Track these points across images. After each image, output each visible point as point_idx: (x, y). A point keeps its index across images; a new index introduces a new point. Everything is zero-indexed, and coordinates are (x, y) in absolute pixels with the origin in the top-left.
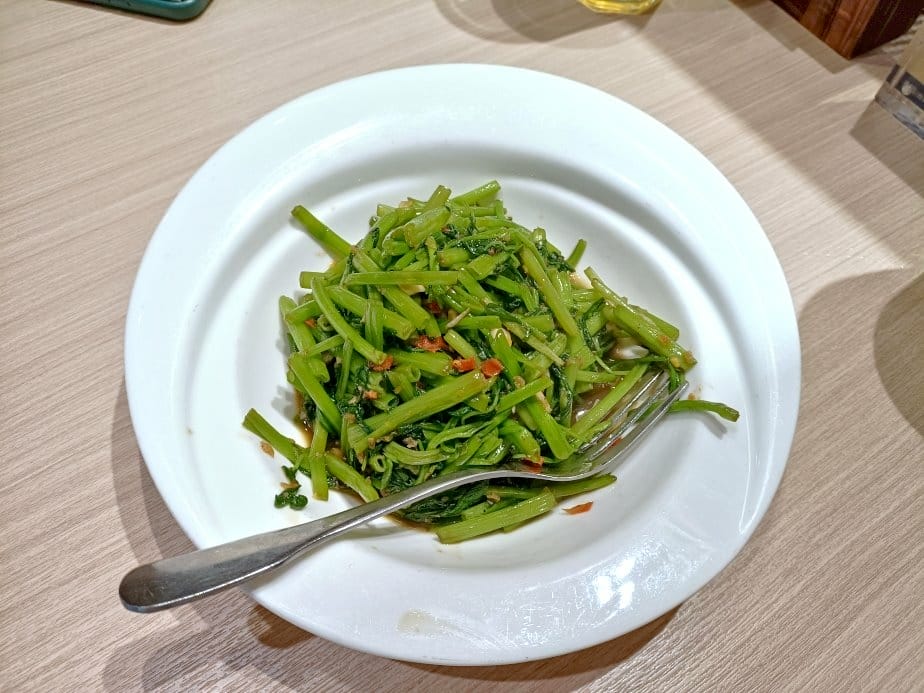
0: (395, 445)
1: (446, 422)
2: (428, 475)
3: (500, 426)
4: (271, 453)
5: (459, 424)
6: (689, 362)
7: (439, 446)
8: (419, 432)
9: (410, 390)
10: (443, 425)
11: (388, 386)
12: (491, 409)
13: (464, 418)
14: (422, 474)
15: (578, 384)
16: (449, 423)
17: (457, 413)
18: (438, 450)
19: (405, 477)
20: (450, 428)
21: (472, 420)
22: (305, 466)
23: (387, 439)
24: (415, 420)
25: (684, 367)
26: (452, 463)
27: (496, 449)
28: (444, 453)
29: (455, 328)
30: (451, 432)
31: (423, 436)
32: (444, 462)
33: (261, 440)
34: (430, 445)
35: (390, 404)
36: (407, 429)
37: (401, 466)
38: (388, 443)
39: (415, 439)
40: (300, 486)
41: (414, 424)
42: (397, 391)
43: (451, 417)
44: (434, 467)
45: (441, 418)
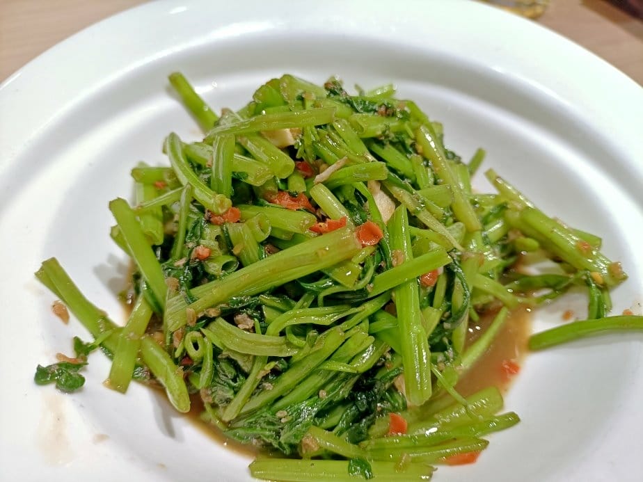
0: (221, 322)
1: (297, 299)
2: (262, 373)
3: (372, 319)
4: (64, 317)
5: (314, 304)
6: (617, 276)
7: (282, 334)
8: (259, 308)
9: (253, 250)
10: (293, 302)
11: (226, 244)
12: (361, 285)
13: (321, 296)
14: (254, 371)
15: (476, 292)
16: (301, 301)
17: (313, 286)
18: (282, 339)
19: (231, 372)
20: (302, 307)
21: (332, 300)
22: (108, 344)
23: (212, 313)
24: (254, 290)
25: (609, 282)
26: (300, 362)
27: (364, 351)
28: (289, 344)
29: (326, 184)
30: (302, 313)
31: (262, 315)
32: (288, 359)
33: (55, 298)
34: (271, 329)
35: (226, 267)
36: (241, 302)
37: (225, 353)
38: (213, 319)
39: (251, 317)
40: (87, 364)
41: (252, 297)
42: (236, 251)
43: (303, 291)
44: (272, 364)
45: (289, 292)
